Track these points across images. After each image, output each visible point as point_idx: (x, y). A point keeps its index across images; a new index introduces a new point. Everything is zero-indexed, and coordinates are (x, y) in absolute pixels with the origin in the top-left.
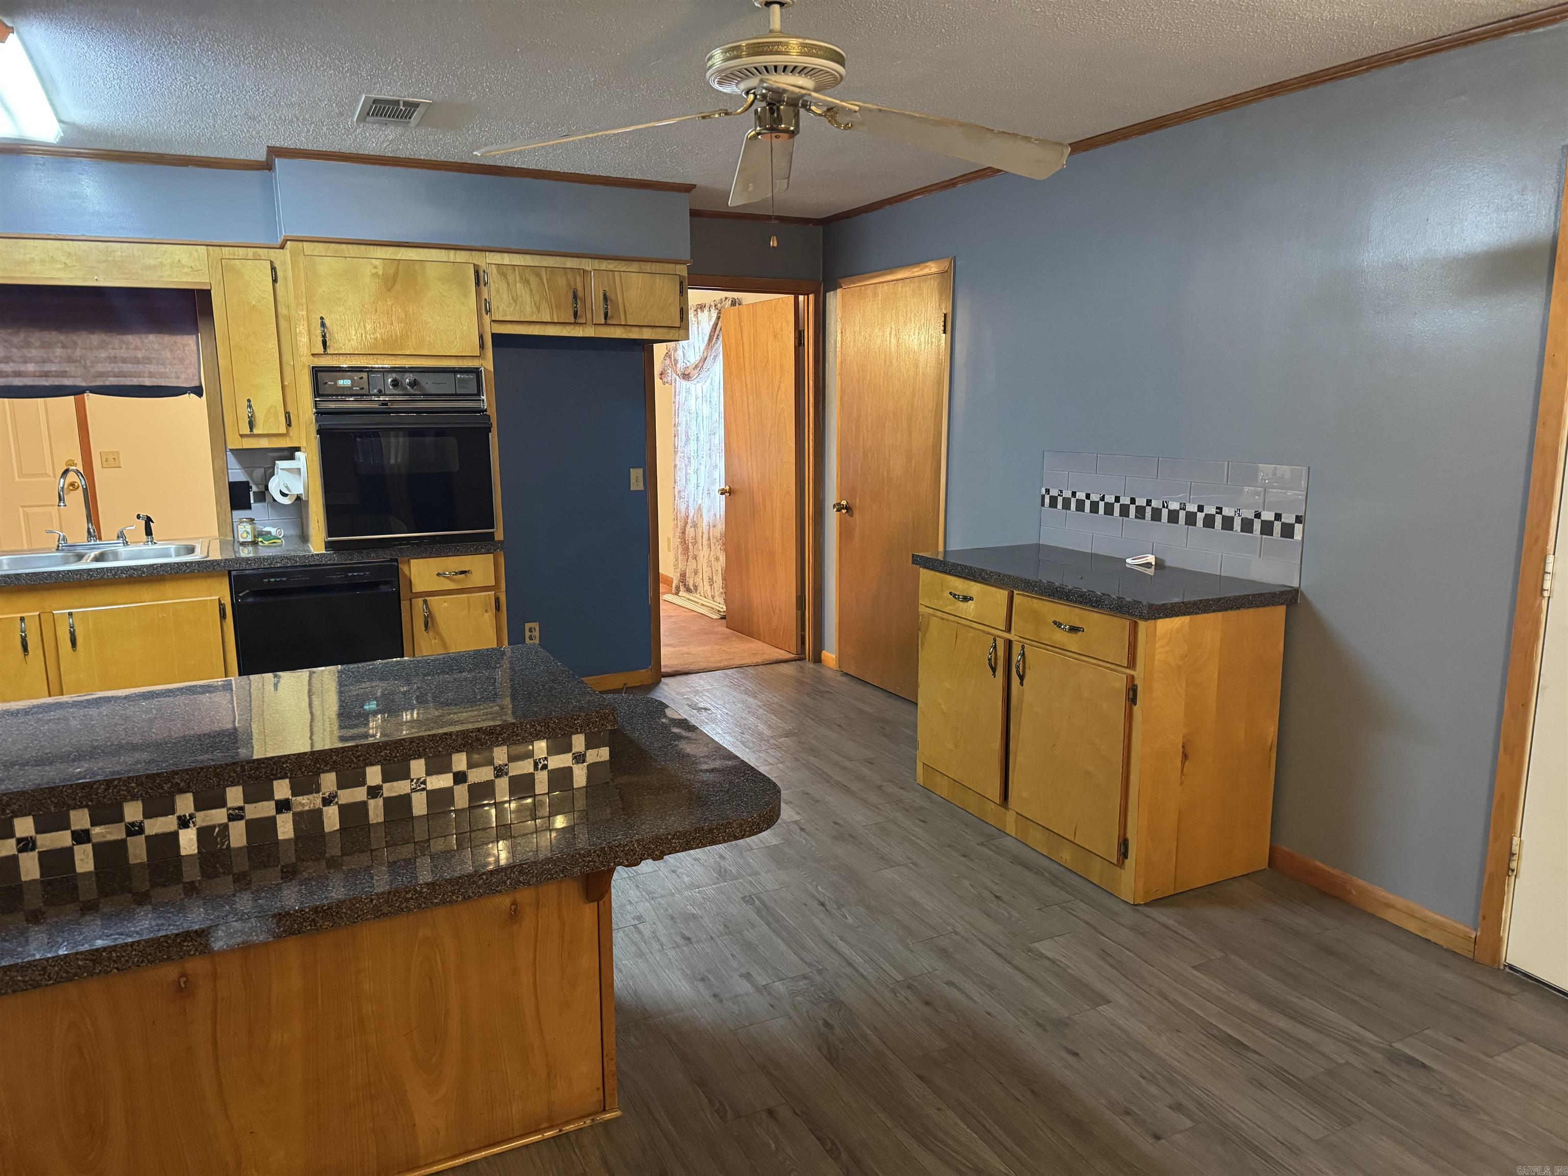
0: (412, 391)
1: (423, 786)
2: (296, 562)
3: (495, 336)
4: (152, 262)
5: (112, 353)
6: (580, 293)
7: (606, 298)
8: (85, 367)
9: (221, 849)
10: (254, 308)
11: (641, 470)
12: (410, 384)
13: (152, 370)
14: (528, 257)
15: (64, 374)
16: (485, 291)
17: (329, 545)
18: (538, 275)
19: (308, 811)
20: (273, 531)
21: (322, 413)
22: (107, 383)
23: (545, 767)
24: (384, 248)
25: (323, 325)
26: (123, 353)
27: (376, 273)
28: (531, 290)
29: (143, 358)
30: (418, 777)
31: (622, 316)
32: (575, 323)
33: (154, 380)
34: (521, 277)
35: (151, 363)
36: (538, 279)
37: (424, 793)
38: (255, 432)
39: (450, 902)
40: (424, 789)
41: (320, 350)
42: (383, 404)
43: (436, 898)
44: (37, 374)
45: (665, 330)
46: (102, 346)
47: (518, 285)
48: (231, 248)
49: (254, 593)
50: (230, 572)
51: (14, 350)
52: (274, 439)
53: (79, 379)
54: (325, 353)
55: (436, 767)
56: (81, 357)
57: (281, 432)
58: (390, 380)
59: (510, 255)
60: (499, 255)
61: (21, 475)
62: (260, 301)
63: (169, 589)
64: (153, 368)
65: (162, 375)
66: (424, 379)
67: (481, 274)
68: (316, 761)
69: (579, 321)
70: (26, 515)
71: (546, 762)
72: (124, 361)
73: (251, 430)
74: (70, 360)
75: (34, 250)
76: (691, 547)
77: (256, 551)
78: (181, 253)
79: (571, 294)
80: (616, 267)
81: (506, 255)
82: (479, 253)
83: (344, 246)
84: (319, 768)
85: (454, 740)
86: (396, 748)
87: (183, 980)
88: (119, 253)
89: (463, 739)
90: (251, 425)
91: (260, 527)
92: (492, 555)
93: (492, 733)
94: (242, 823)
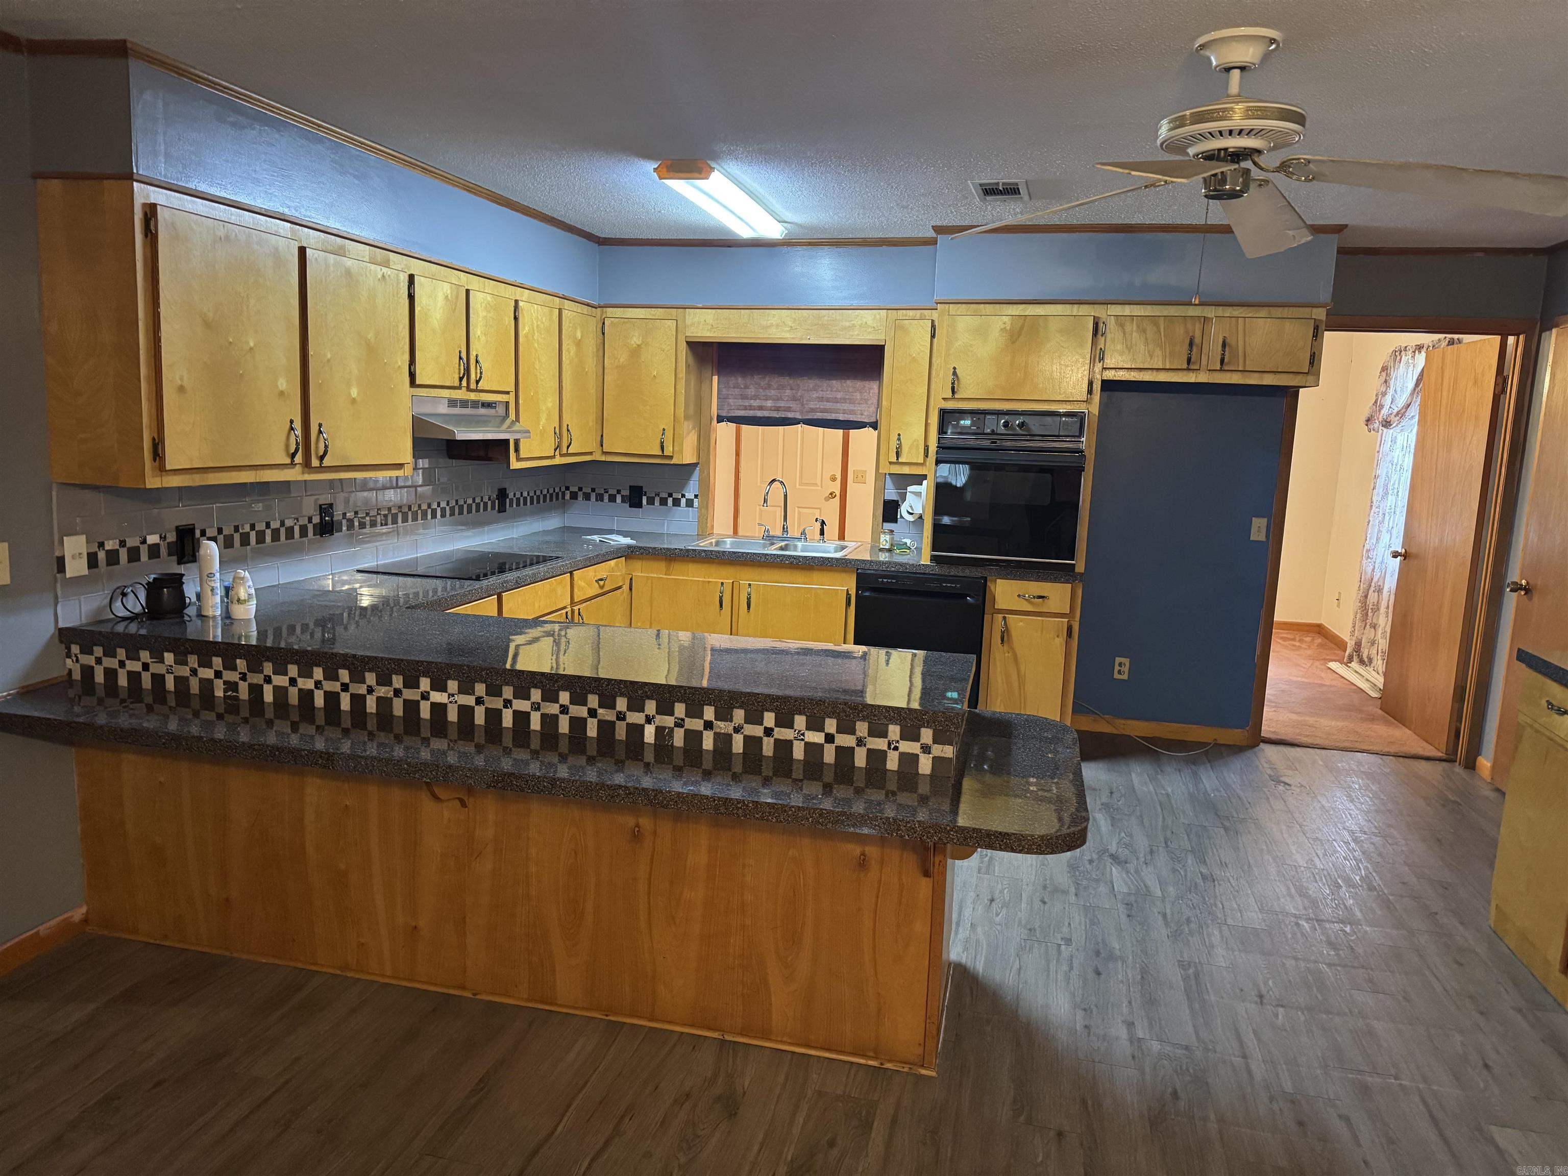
0: (1021, 432)
1: (802, 737)
2: (906, 569)
3: (1104, 382)
4: (847, 324)
5: (821, 394)
6: (1197, 340)
7: (1224, 345)
8: (803, 405)
9: (667, 745)
10: (914, 360)
11: (1265, 520)
12: (1018, 425)
13: (845, 408)
14: (1149, 307)
15: (788, 409)
16: (1101, 340)
17: (934, 558)
18: (1157, 325)
19: (723, 733)
20: (908, 541)
21: (944, 448)
22: (815, 417)
23: (896, 748)
24: (1015, 306)
25: (955, 374)
26: (828, 394)
27: (1005, 328)
28: (1146, 339)
29: (841, 399)
30: (800, 729)
31: (1241, 361)
32: (1188, 369)
33: (846, 415)
34: (1138, 327)
35: (845, 402)
36: (1155, 328)
37: (803, 742)
38: (900, 460)
39: (767, 820)
40: (803, 740)
41: (950, 395)
42: (993, 443)
43: (757, 814)
44: (773, 408)
45: (1291, 376)
46: (815, 389)
47: (1134, 334)
48: (904, 311)
49: (872, 589)
50: (858, 569)
51: (761, 391)
52: (914, 467)
53: (798, 413)
54: (953, 398)
55: (815, 725)
56: (801, 396)
57: (919, 462)
58: (1002, 421)
59: (1132, 306)
60: (1120, 307)
61: (801, 484)
62: (919, 354)
63: (816, 575)
64: (846, 406)
65: (852, 412)
66: (1031, 421)
67: (1101, 325)
68: (731, 698)
69: (1192, 367)
70: (799, 513)
71: (897, 745)
72: (828, 400)
73: (897, 459)
74: (794, 399)
75: (775, 317)
76: (1370, 614)
77: (891, 556)
78: (868, 317)
79: (1187, 342)
80: (1241, 313)
81: (1127, 307)
82: (1102, 306)
83: (982, 305)
84: (732, 704)
85: (826, 707)
86: (785, 702)
87: (637, 829)
88: (826, 318)
89: (833, 708)
90: (898, 454)
91: (896, 538)
92: (1070, 585)
93: (855, 709)
94: (682, 730)
